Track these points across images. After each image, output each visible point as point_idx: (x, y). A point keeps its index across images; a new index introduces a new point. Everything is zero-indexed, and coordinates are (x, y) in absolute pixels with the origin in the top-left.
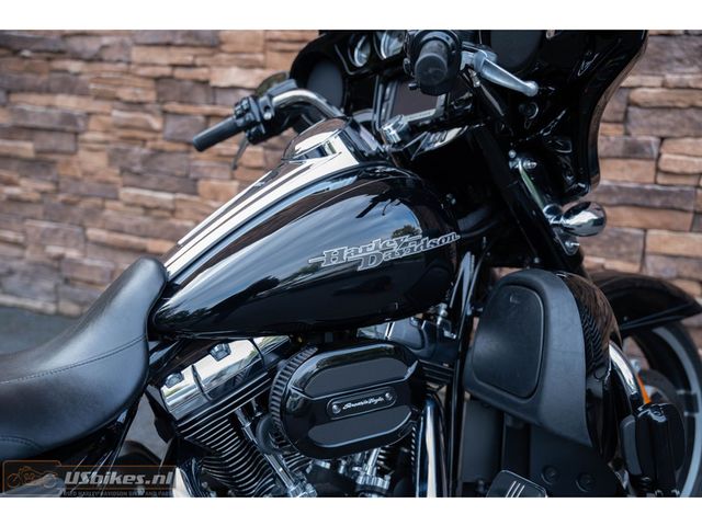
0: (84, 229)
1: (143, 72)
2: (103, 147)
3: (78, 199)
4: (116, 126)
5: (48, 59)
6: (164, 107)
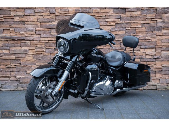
0: (26, 72)
1: (42, 42)
2: (32, 55)
3: (25, 66)
4: (36, 51)
5: (21, 41)
6: (46, 47)
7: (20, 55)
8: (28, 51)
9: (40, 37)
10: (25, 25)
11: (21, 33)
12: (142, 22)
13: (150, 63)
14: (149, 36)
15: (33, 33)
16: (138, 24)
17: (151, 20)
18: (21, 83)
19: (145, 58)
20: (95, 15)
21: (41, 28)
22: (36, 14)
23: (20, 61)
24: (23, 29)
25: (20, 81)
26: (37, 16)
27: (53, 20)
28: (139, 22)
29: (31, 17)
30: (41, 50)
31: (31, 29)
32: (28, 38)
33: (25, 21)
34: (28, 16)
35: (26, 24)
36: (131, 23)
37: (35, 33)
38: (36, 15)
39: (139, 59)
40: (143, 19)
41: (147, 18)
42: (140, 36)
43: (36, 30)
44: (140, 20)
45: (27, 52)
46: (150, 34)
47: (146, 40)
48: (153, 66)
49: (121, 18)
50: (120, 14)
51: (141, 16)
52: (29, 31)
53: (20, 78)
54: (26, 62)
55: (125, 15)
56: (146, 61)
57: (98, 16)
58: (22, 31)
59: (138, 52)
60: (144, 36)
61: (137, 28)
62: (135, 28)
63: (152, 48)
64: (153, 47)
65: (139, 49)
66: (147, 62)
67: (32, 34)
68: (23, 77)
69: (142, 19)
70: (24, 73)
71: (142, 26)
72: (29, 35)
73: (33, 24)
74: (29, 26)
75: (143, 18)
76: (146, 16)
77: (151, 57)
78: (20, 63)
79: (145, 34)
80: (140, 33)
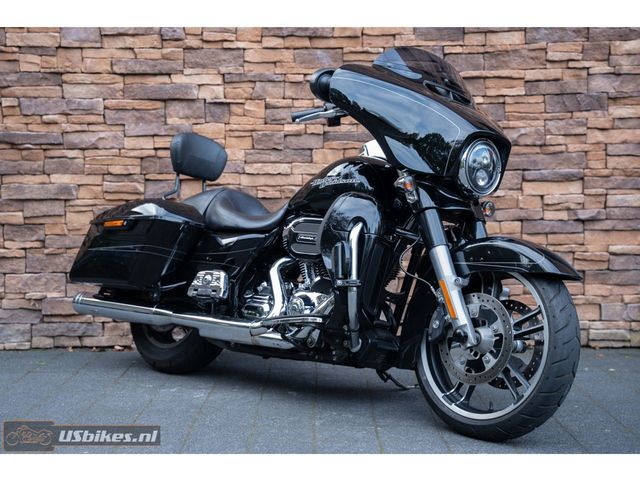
0: (66, 273)
1: (132, 154)
2: (90, 208)
3: (62, 251)
4: (106, 192)
5: (45, 150)
6: (147, 177)
7: (44, 208)
8: (75, 193)
9: (120, 134)
10: (61, 86)
11: (44, 117)
12: (530, 75)
13: (561, 238)
14: (559, 130)
15: (92, 118)
16: (515, 82)
17: (564, 65)
18: (45, 318)
19: (542, 219)
20: (342, 48)
21: (128, 98)
22: (107, 42)
23: (41, 232)
24: (55, 102)
25: (40, 310)
26: (112, 48)
27: (174, 66)
28: (518, 76)
29: (87, 53)
30: (127, 185)
31: (85, 102)
32: (75, 138)
33: (62, 70)
34: (75, 51)
35: (66, 82)
36: (488, 78)
37: (101, 119)
38: (106, 45)
39: (519, 223)
40: (532, 63)
41: (551, 59)
42: (523, 131)
43: (105, 108)
44: (524, 66)
45: (70, 194)
46: (561, 123)
47: (545, 145)
48: (574, 253)
49: (447, 57)
50: (444, 43)
51: (525, 52)
52: (80, 112)
53: (41, 300)
54: (65, 235)
55: (462, 46)
56: (547, 230)
57: (353, 49)
58: (49, 110)
59: (515, 194)
60: (537, 132)
61: (508, 100)
62: (501, 100)
63: (568, 179)
64: (573, 175)
65: (516, 181)
66: (549, 236)
67: (89, 124)
68: (55, 295)
69: (530, 61)
70: (56, 279)
71: (530, 90)
72: (78, 128)
73: (92, 83)
74: (80, 90)
75: (532, 58)
76: (545, 50)
77: (564, 215)
78: (42, 238)
79: (542, 123)
80: (523, 118)
